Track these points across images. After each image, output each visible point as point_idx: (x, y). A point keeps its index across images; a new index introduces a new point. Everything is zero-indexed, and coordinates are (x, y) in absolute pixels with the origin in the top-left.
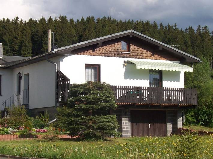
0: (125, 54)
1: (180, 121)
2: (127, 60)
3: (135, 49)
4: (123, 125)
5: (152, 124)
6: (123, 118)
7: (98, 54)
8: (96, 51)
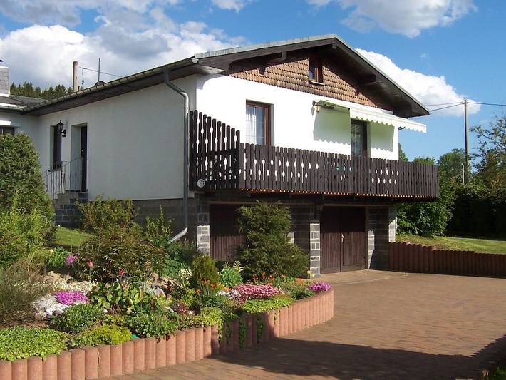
0: (316, 87)
1: (392, 228)
2: (318, 98)
3: (330, 78)
4: (311, 239)
5: (346, 234)
6: (311, 224)
7: (269, 81)
8: (266, 73)
